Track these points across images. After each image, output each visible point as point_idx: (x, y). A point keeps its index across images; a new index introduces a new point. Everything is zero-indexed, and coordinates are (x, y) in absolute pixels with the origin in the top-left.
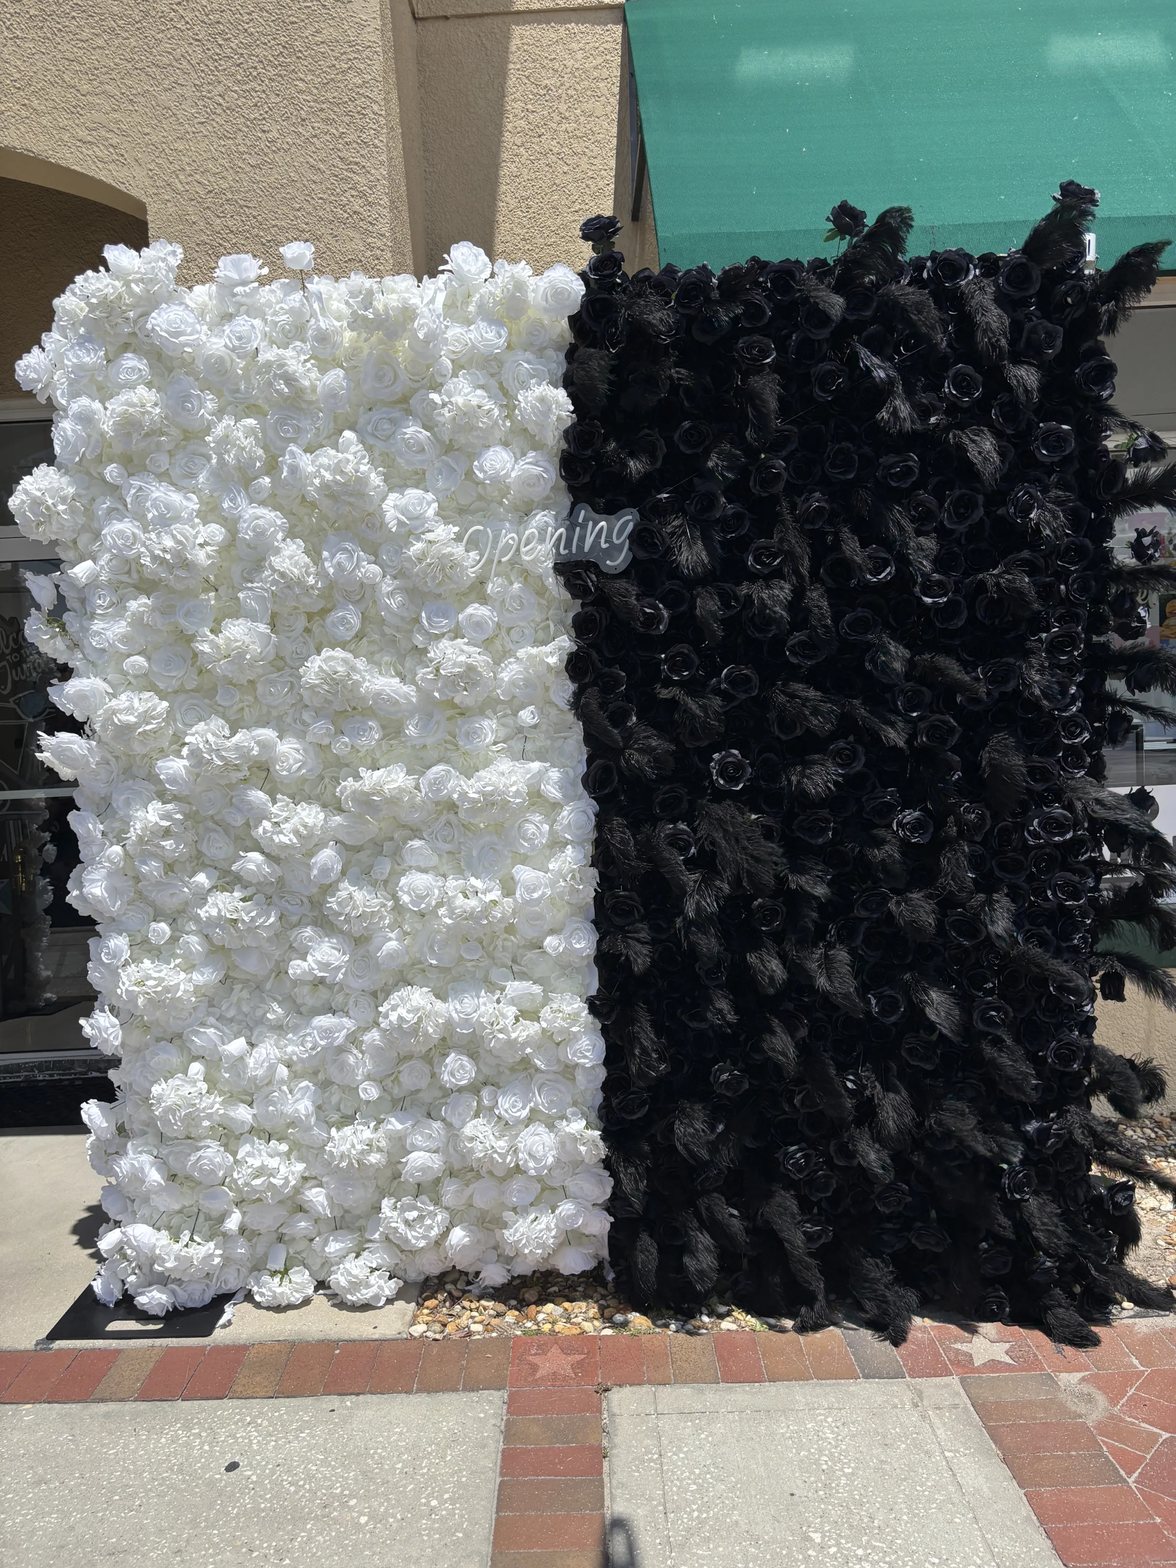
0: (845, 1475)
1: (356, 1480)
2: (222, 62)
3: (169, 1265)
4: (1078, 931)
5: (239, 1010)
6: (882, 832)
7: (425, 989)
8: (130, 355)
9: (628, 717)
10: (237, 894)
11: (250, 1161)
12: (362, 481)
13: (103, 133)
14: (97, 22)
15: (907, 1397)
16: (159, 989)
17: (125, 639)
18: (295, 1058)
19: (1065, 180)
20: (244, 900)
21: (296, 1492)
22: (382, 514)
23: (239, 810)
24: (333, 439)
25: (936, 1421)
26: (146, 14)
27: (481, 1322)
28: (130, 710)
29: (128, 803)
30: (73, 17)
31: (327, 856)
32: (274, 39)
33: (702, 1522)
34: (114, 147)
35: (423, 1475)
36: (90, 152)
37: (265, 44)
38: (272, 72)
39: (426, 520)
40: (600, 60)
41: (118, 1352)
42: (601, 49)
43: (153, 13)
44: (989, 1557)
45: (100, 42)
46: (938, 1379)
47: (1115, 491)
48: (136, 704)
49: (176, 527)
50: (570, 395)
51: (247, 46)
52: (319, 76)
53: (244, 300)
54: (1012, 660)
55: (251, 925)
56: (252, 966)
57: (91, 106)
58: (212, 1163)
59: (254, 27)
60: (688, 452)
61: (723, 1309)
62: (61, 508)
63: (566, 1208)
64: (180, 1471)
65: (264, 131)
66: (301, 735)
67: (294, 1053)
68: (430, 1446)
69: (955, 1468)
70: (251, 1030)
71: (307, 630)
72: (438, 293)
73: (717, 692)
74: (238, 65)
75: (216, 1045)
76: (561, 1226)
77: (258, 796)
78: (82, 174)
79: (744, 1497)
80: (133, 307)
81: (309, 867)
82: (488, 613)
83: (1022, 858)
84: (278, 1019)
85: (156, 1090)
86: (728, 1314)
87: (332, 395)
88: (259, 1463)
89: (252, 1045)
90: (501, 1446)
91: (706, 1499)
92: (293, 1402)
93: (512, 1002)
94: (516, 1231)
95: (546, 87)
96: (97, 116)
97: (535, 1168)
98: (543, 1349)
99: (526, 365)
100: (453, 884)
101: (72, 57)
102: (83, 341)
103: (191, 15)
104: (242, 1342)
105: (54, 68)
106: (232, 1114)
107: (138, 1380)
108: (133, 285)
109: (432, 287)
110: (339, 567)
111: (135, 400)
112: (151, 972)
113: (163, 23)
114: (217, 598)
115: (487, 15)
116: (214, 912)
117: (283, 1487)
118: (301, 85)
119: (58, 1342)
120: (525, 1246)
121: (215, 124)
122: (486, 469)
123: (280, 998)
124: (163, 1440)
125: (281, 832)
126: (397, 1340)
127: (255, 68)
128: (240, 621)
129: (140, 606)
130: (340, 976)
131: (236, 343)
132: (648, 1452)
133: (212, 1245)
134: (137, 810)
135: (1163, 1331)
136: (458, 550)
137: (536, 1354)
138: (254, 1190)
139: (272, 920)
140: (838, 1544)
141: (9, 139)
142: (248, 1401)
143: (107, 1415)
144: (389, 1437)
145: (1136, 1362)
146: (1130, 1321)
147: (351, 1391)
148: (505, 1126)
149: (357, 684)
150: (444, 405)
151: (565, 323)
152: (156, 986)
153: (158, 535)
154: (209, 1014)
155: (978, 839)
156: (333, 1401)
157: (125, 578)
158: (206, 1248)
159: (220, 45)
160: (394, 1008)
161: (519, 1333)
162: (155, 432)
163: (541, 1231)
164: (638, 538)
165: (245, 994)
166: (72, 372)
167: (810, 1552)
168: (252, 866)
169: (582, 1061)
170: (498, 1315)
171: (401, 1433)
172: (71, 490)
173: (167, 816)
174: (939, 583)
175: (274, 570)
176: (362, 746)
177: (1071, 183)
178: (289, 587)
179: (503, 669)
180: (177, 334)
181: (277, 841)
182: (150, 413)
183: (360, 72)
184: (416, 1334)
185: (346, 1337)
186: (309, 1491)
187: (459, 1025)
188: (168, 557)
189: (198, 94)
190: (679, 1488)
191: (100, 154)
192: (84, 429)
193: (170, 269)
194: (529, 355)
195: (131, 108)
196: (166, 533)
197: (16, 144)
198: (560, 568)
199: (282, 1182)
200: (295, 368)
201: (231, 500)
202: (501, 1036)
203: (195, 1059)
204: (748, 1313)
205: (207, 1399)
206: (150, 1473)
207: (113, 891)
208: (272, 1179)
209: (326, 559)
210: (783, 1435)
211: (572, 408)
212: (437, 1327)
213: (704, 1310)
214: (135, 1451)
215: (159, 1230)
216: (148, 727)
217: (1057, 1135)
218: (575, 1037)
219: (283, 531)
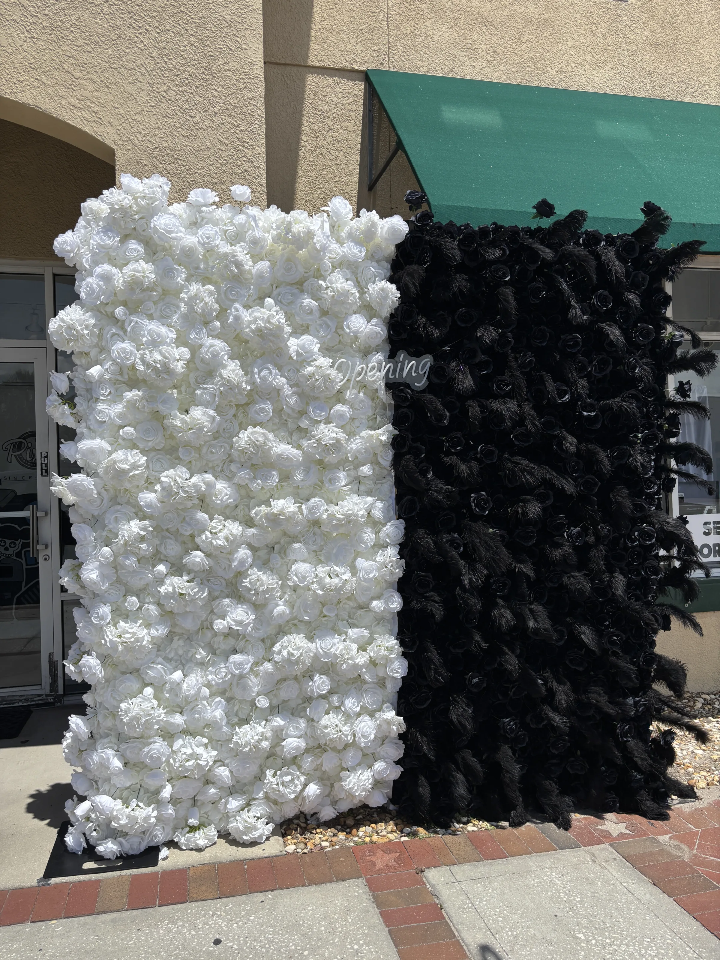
0: (577, 902)
1: (300, 939)
2: (166, 72)
3: (122, 822)
4: (650, 593)
5: (176, 653)
6: (559, 540)
7: (302, 635)
8: (133, 241)
9: (428, 472)
10: (185, 578)
11: (183, 750)
12: (280, 328)
13: (88, 103)
14: (87, 36)
15: (588, 857)
16: (133, 640)
17: (121, 416)
18: (213, 683)
19: (647, 200)
20: (188, 582)
21: (267, 952)
22: (287, 347)
23: (189, 524)
24: (260, 301)
25: (609, 868)
26: (120, 36)
27: (326, 840)
28: (126, 460)
29: (117, 520)
30: (72, 31)
31: (243, 553)
32: (199, 63)
33: (516, 937)
34: (96, 113)
35: (340, 932)
36: (79, 114)
37: (193, 65)
38: (198, 83)
39: (313, 354)
40: (351, 100)
41: (98, 881)
42: (352, 94)
43: (124, 37)
44: (673, 935)
45: (89, 49)
46: (598, 846)
47: (671, 361)
48: (130, 458)
49: (164, 348)
50: (398, 289)
51: (183, 65)
52: (226, 89)
53: (207, 215)
54: (625, 447)
55: (194, 598)
56: (189, 625)
57: (81, 86)
58: (159, 753)
59: (187, 54)
60: (463, 325)
61: (465, 819)
62: (86, 332)
63: (379, 765)
64: (184, 949)
65: (192, 117)
66: (229, 478)
67: (213, 680)
68: (335, 915)
69: (632, 891)
70: (183, 665)
71: (234, 416)
72: (325, 223)
73: (476, 459)
74: (177, 76)
75: (162, 676)
76: (376, 777)
77: (202, 516)
78: (73, 126)
79: (531, 920)
80: (137, 213)
81: (230, 561)
82: (347, 410)
83: (625, 553)
84: (202, 658)
85: (123, 706)
86: (469, 822)
87: (261, 276)
88: (233, 938)
89: (185, 676)
90: (378, 911)
91: (511, 925)
92: (235, 899)
93: (354, 641)
94: (350, 782)
95: (321, 110)
96: (86, 93)
97: (364, 742)
98: (373, 852)
99: (373, 269)
100: (322, 570)
101: (70, 55)
102: (106, 230)
103: (148, 42)
104: (180, 867)
105: (57, 60)
106: (172, 720)
107: (122, 897)
108: (139, 199)
109: (320, 219)
110: (264, 379)
111: (140, 269)
112: (127, 629)
113: (129, 43)
114: (179, 392)
115: (288, 65)
116: (170, 589)
117: (257, 950)
118: (215, 93)
119: (53, 879)
120: (356, 791)
121: (161, 108)
122: (351, 326)
123: (203, 645)
124: (161, 932)
125: (218, 538)
126: (280, 856)
127: (187, 79)
128: (199, 407)
129: (133, 396)
130: (250, 629)
131: (207, 241)
132: (465, 903)
133: (150, 809)
134: (124, 525)
135: (697, 809)
136: (333, 373)
137: (370, 856)
138: (187, 770)
139: (205, 594)
140: (595, 939)
141: (25, 98)
142: (204, 902)
143: (113, 921)
144: (307, 913)
145: (692, 827)
146: (679, 806)
147: (268, 889)
148: (348, 717)
149: (270, 448)
150: (327, 288)
151: (393, 248)
152: (131, 638)
153: (151, 352)
154: (158, 656)
155: (606, 543)
156: (258, 897)
157: (119, 378)
158: (146, 811)
159: (166, 62)
160: (283, 647)
161: (352, 844)
162: (150, 289)
163: (365, 780)
164: (434, 371)
165: (181, 642)
166: (97, 248)
167: (582, 944)
168: (198, 560)
169: (396, 675)
170: (335, 835)
171: (313, 910)
172: (93, 321)
173: (144, 529)
174: (591, 405)
175: (222, 378)
176: (267, 486)
177: (649, 202)
178: (230, 389)
179: (352, 442)
180: (170, 232)
181: (215, 543)
182: (148, 277)
183: (251, 91)
184: (290, 851)
185: (248, 857)
186: (275, 950)
187: (322, 656)
188: (158, 366)
189: (151, 89)
190: (493, 920)
191: (86, 116)
192: (105, 284)
193: (164, 193)
194: (374, 264)
195: (107, 90)
196: (156, 351)
197: (30, 102)
198: (389, 386)
199: (206, 763)
200: (241, 258)
201: (197, 334)
202: (350, 662)
203: (147, 685)
204: (479, 820)
205: (176, 904)
206: (165, 952)
207: (103, 576)
208: (198, 761)
209: (256, 373)
210: (533, 885)
211: (399, 295)
212: (302, 846)
213: (453, 820)
214: (146, 940)
215: (115, 799)
216: (137, 472)
217: (644, 705)
218: (391, 661)
219: (228, 354)
